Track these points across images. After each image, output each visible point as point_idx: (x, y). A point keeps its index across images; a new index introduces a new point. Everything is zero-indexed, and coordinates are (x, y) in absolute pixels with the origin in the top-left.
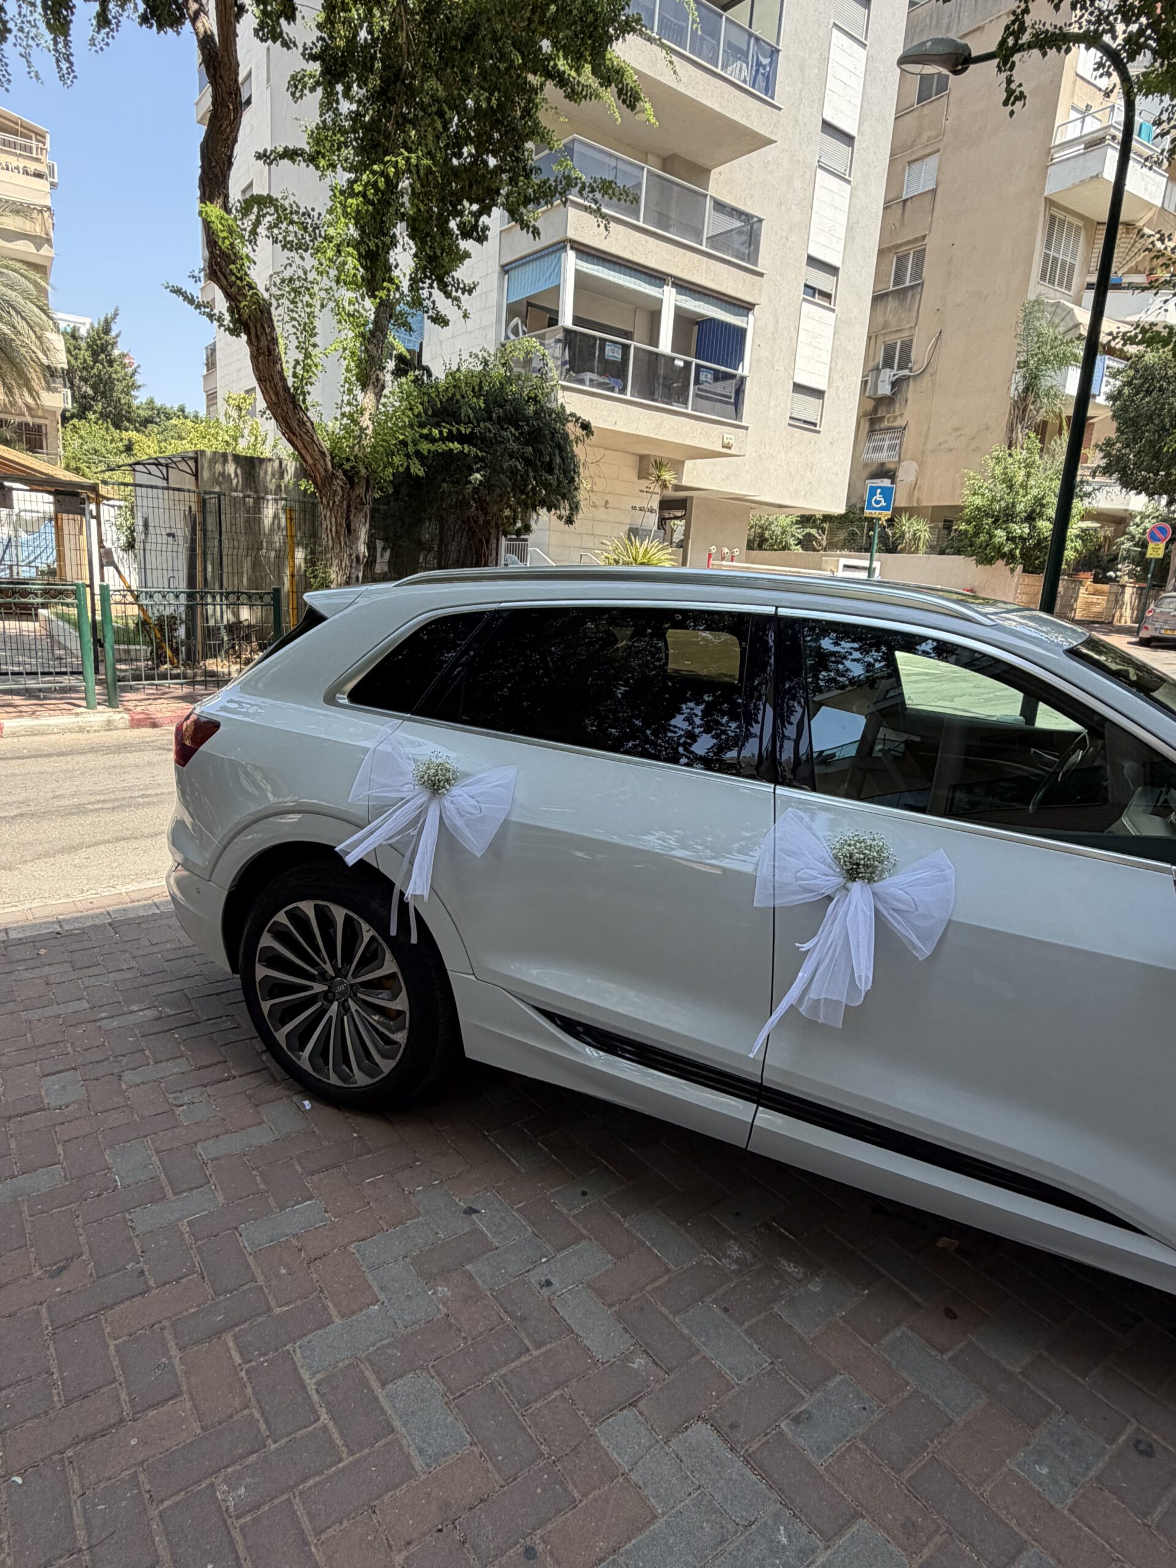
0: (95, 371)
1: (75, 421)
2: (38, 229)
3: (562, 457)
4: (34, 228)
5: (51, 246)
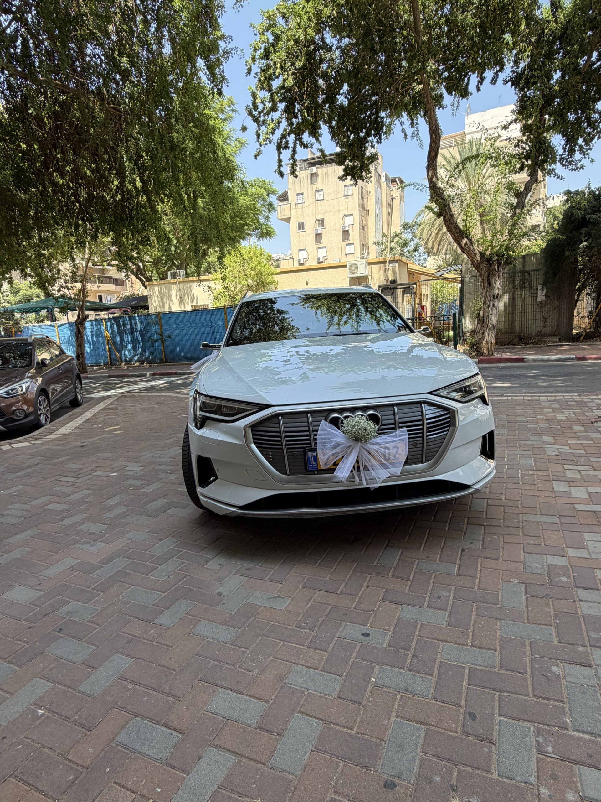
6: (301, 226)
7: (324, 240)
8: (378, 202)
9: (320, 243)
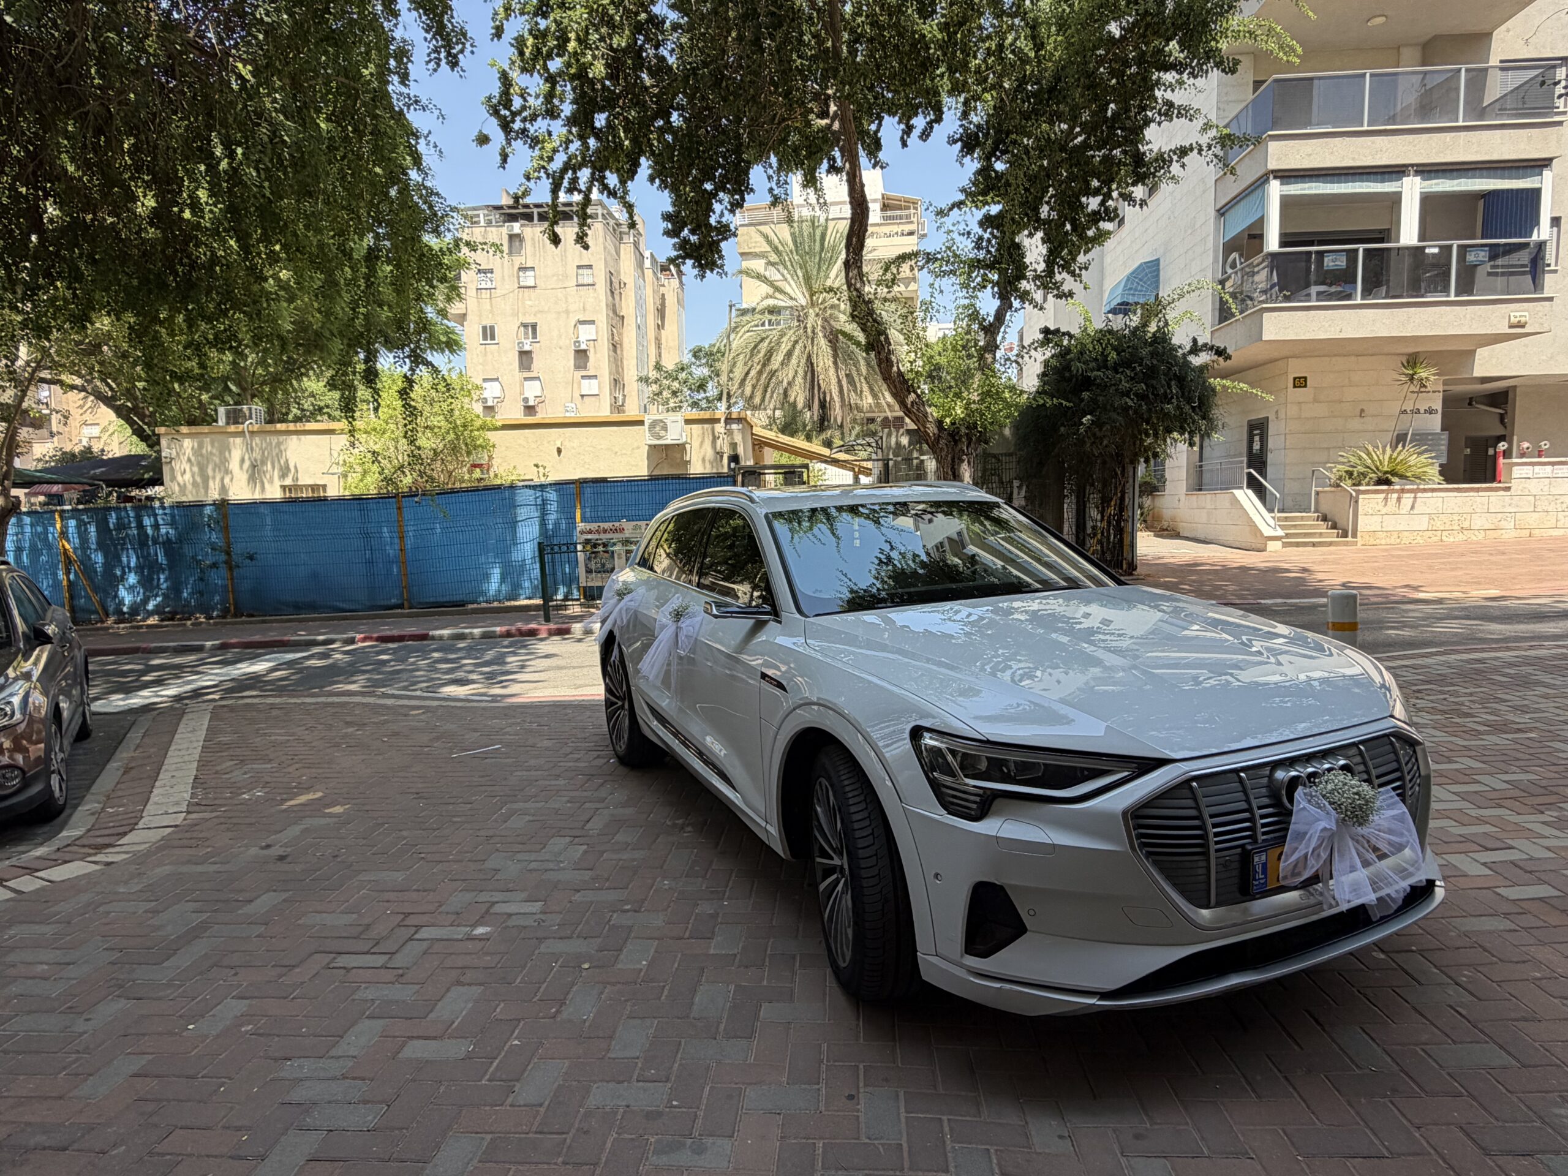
6: (489, 333)
7: (537, 363)
8: (640, 302)
9: (529, 368)
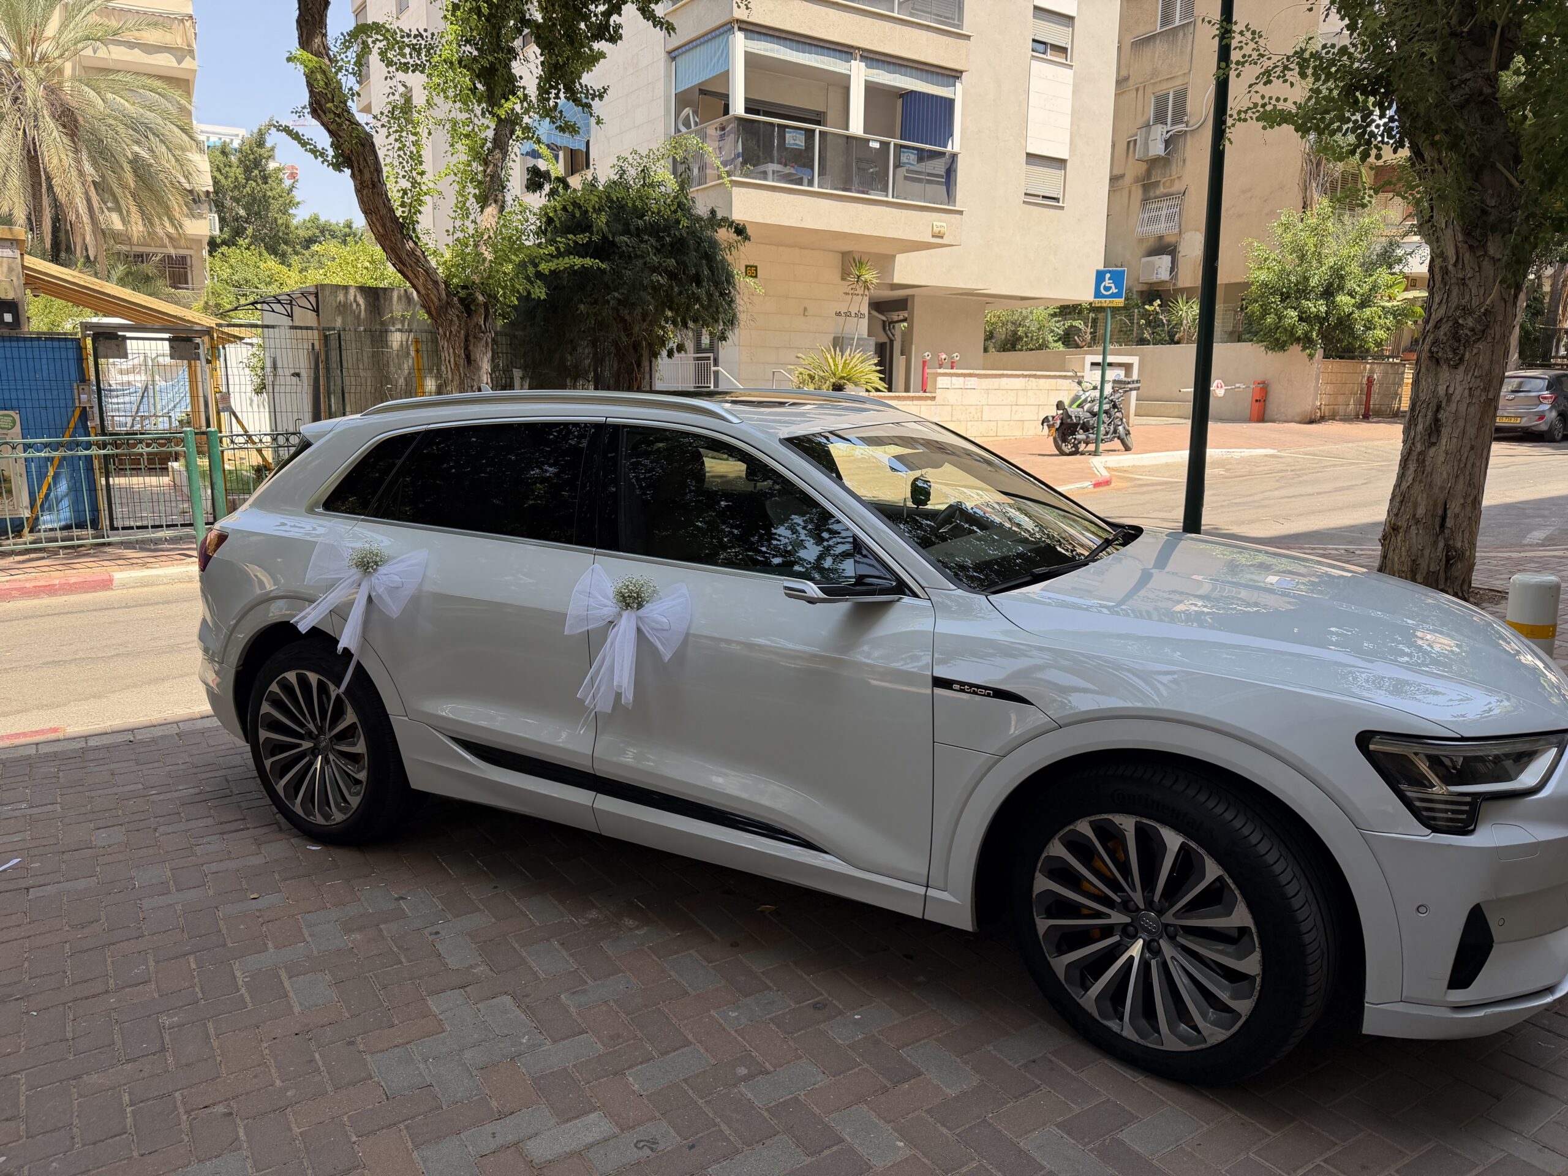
0: (248, 189)
1: (224, 249)
2: (179, 41)
3: (711, 269)
4: (176, 39)
5: (194, 58)
